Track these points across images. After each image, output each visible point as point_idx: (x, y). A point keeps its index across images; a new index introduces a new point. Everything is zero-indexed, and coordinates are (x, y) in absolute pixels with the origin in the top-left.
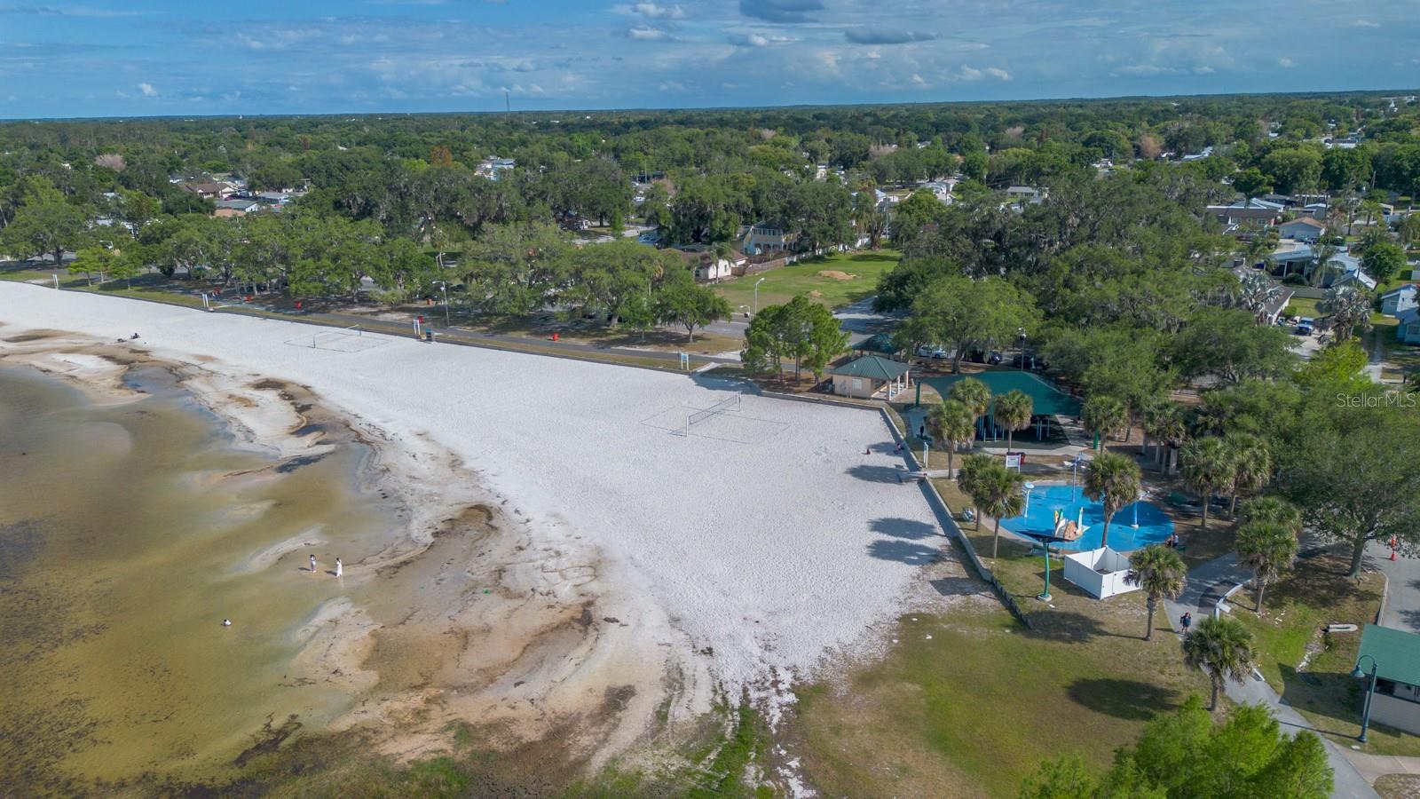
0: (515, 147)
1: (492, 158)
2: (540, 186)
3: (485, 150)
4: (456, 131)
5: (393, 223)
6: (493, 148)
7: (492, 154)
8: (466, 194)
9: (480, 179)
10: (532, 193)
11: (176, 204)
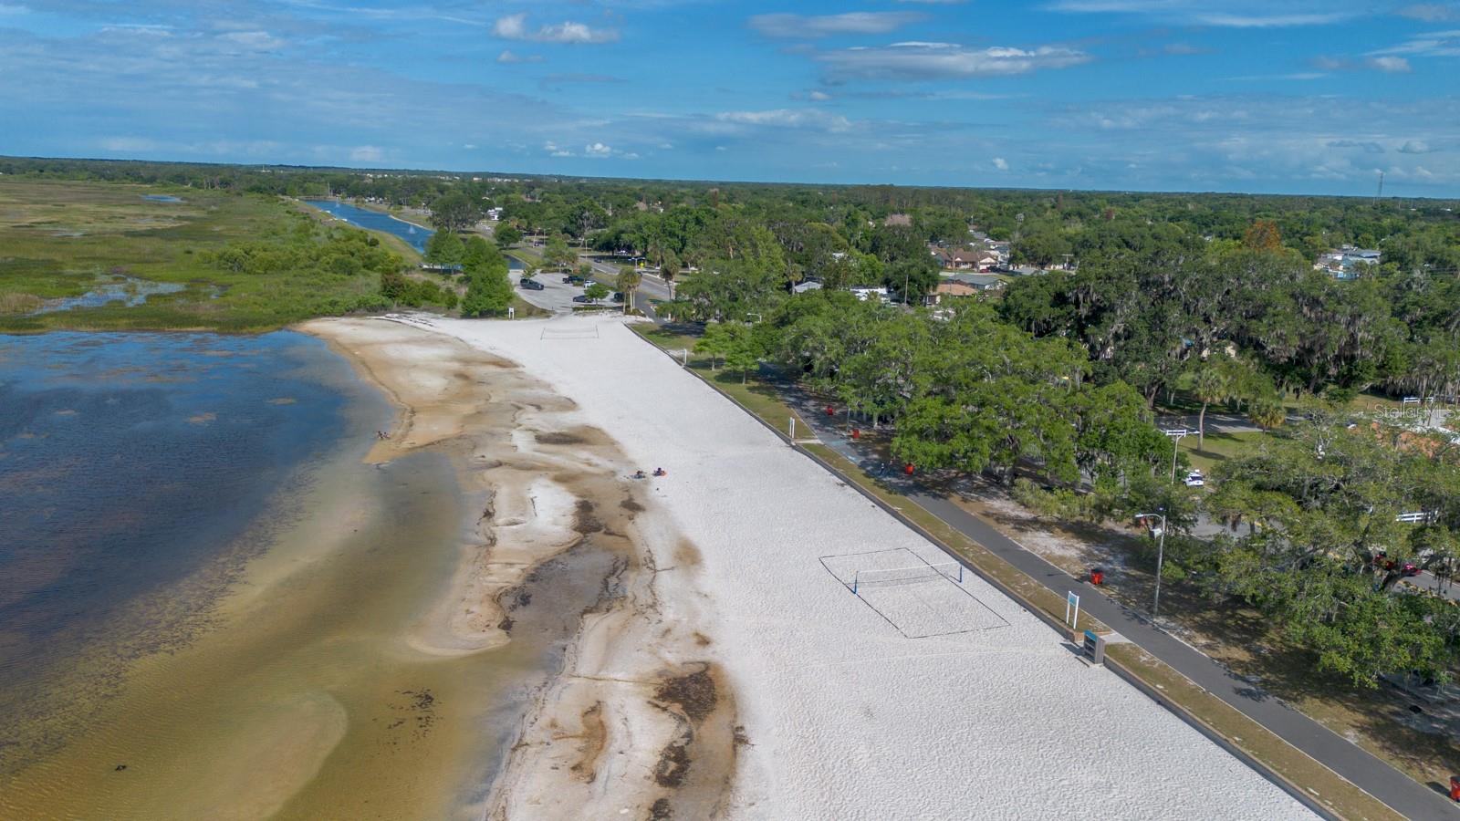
0: (1383, 235)
1: (1345, 247)
2: (1440, 301)
3: (1338, 235)
4: (1302, 212)
5: (1133, 343)
6: (1351, 236)
7: (1348, 242)
8: (1286, 305)
9: (1320, 278)
10: (1419, 312)
11: (895, 273)
